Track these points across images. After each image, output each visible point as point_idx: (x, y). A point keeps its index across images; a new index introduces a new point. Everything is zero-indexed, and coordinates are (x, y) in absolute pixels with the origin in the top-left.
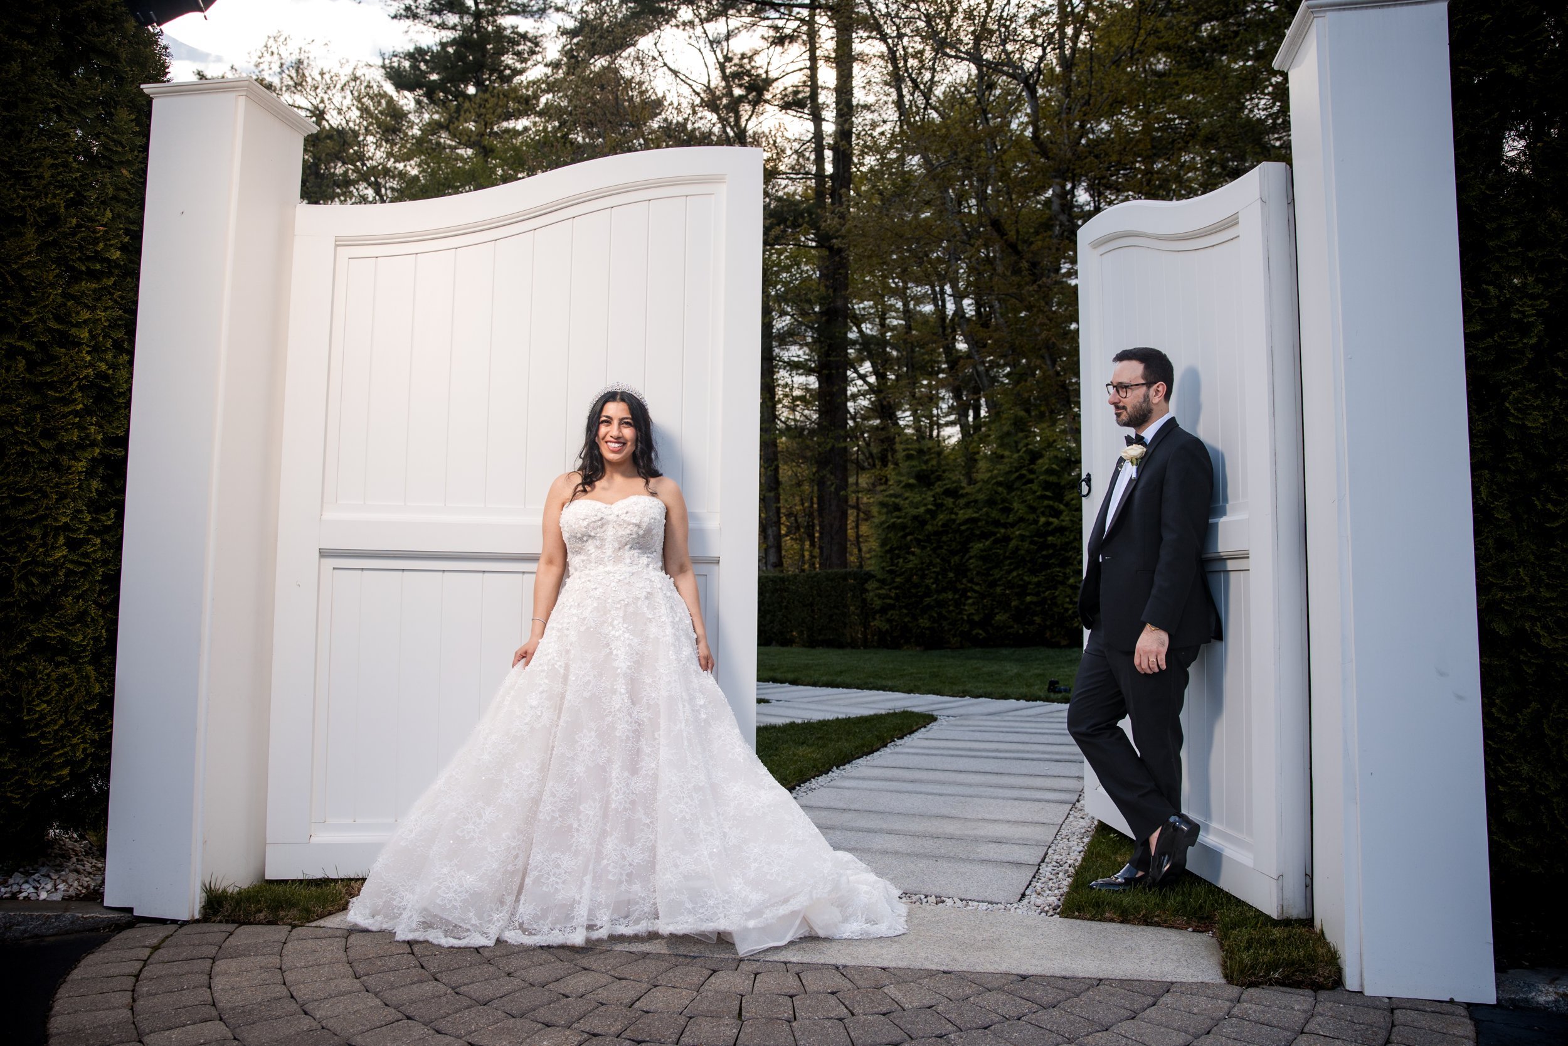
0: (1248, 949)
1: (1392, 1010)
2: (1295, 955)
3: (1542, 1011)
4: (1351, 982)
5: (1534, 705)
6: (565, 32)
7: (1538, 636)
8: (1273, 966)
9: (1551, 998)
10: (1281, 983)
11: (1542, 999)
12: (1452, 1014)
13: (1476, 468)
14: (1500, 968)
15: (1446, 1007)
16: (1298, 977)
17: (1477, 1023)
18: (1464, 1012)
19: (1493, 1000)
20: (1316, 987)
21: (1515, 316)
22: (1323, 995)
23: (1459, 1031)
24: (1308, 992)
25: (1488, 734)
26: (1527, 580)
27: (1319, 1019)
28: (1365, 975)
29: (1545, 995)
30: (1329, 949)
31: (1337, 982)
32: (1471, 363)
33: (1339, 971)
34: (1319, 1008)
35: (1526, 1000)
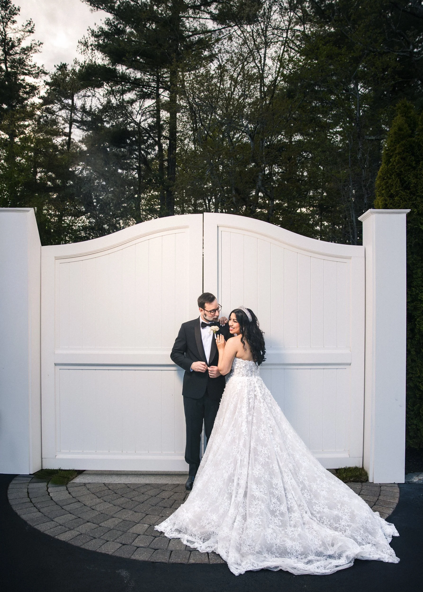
0: (344, 473)
1: (380, 487)
2: (357, 474)
3: (415, 484)
4: (370, 480)
5: (418, 405)
6: (47, 84)
7: (420, 386)
8: (351, 477)
9: (417, 480)
10: (353, 481)
11: (415, 481)
12: (394, 486)
13: (408, 339)
14: (406, 474)
15: (393, 485)
16: (358, 480)
17: (400, 488)
18: (397, 486)
19: (404, 482)
20: (362, 482)
21: (419, 298)
22: (364, 484)
23: (396, 491)
24: (360, 483)
25: (407, 413)
26: (418, 371)
27: (363, 491)
28: (374, 478)
29: (415, 479)
30: (365, 472)
31: (367, 480)
32: (408, 309)
33: (368, 477)
34: (363, 488)
35: (412, 481)
